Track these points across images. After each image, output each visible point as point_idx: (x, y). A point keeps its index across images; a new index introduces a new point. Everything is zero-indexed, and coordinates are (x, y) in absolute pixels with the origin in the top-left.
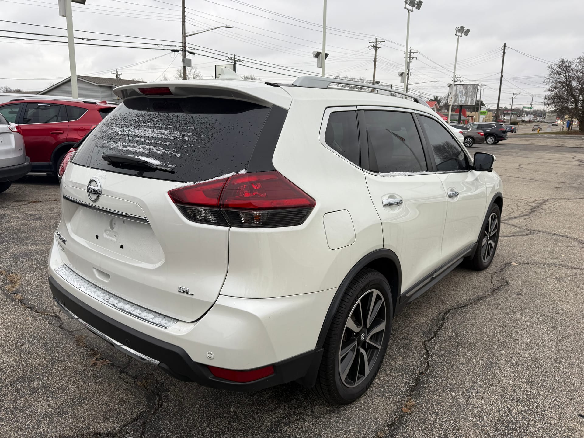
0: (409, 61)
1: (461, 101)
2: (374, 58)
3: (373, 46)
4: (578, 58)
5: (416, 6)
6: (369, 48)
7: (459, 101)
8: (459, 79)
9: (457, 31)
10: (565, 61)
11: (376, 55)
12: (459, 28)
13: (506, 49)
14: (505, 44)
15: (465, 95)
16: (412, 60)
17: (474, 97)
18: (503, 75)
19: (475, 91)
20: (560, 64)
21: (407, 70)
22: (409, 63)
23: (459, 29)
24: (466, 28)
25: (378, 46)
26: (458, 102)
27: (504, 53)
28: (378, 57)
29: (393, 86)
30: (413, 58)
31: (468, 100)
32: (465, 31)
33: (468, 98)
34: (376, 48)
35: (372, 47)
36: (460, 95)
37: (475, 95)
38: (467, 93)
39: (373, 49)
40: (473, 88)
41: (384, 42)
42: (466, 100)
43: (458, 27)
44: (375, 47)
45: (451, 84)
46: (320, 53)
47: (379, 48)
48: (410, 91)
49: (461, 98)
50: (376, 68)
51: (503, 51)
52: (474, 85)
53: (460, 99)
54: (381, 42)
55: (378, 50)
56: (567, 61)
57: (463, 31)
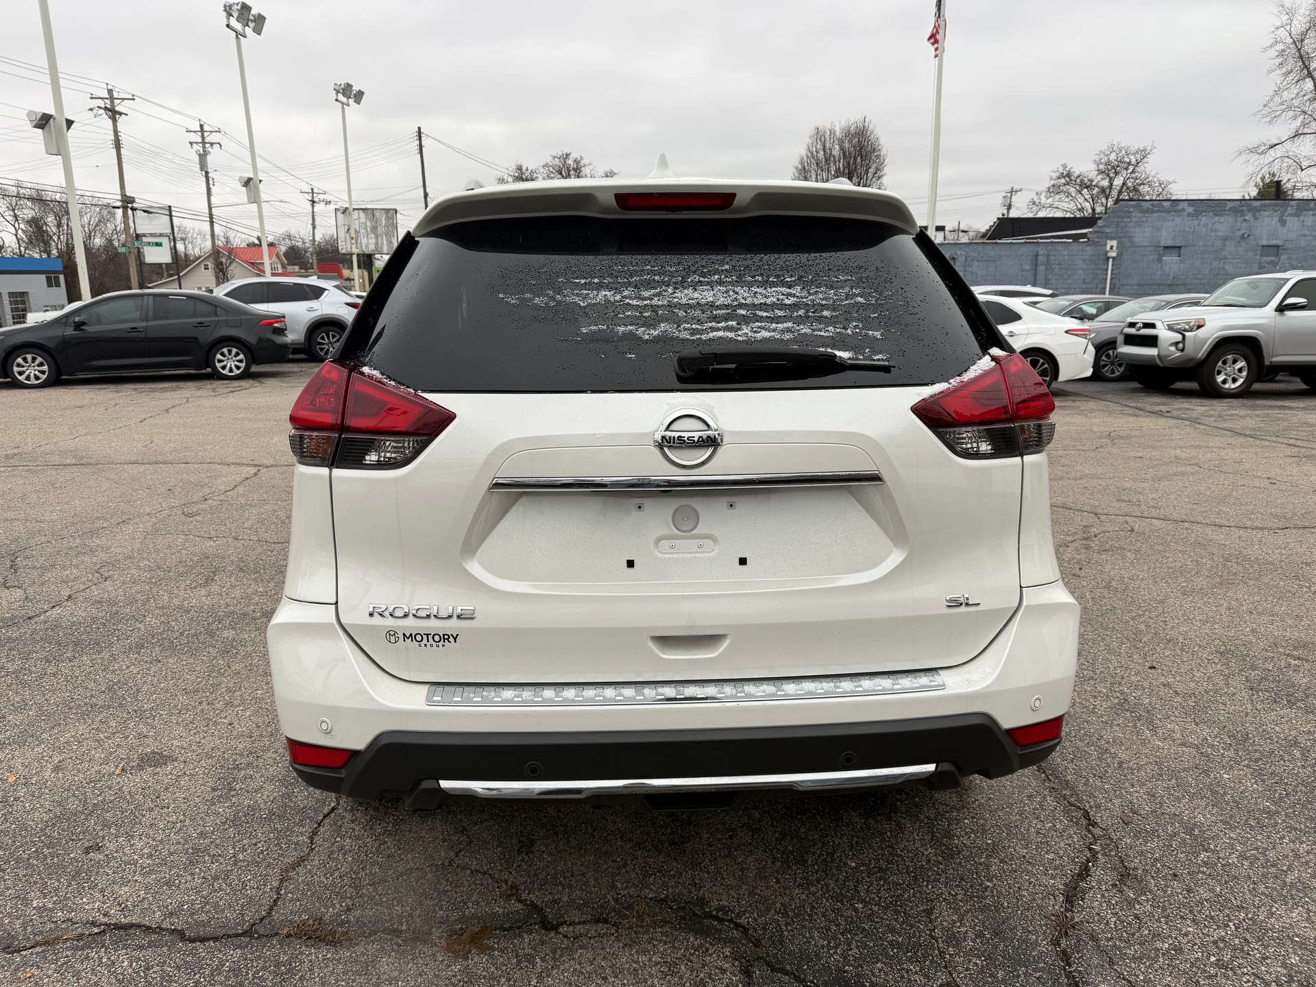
0: (204, 151)
1: (367, 246)
2: (113, 138)
3: (106, 109)
4: (544, 166)
5: (252, 25)
6: (95, 111)
7: (364, 247)
8: (322, 197)
9: (338, 92)
10: (524, 168)
11: (116, 132)
12: (342, 86)
13: (422, 139)
14: (419, 128)
15: (372, 232)
16: (210, 149)
17: (393, 236)
18: (427, 191)
19: (393, 224)
20: (517, 174)
21: (204, 173)
22: (203, 157)
23: (343, 89)
24: (355, 88)
25: (117, 109)
26: (361, 247)
27: (421, 146)
28: (122, 137)
29: (173, 209)
30: (212, 144)
31: (382, 243)
32: (355, 95)
33: (379, 238)
34: (113, 114)
35: (102, 111)
36: (362, 231)
37: (393, 232)
38: (377, 227)
39: (105, 116)
40: (388, 218)
41: (134, 99)
42: (377, 244)
43: (339, 83)
44: (110, 110)
45: (347, 208)
46: (51, 116)
47: (121, 114)
48: (220, 223)
49: (366, 239)
50: (124, 165)
51: (418, 142)
52: (387, 210)
53: (364, 241)
54: (123, 99)
55: (121, 120)
56: (527, 170)
57: (349, 93)
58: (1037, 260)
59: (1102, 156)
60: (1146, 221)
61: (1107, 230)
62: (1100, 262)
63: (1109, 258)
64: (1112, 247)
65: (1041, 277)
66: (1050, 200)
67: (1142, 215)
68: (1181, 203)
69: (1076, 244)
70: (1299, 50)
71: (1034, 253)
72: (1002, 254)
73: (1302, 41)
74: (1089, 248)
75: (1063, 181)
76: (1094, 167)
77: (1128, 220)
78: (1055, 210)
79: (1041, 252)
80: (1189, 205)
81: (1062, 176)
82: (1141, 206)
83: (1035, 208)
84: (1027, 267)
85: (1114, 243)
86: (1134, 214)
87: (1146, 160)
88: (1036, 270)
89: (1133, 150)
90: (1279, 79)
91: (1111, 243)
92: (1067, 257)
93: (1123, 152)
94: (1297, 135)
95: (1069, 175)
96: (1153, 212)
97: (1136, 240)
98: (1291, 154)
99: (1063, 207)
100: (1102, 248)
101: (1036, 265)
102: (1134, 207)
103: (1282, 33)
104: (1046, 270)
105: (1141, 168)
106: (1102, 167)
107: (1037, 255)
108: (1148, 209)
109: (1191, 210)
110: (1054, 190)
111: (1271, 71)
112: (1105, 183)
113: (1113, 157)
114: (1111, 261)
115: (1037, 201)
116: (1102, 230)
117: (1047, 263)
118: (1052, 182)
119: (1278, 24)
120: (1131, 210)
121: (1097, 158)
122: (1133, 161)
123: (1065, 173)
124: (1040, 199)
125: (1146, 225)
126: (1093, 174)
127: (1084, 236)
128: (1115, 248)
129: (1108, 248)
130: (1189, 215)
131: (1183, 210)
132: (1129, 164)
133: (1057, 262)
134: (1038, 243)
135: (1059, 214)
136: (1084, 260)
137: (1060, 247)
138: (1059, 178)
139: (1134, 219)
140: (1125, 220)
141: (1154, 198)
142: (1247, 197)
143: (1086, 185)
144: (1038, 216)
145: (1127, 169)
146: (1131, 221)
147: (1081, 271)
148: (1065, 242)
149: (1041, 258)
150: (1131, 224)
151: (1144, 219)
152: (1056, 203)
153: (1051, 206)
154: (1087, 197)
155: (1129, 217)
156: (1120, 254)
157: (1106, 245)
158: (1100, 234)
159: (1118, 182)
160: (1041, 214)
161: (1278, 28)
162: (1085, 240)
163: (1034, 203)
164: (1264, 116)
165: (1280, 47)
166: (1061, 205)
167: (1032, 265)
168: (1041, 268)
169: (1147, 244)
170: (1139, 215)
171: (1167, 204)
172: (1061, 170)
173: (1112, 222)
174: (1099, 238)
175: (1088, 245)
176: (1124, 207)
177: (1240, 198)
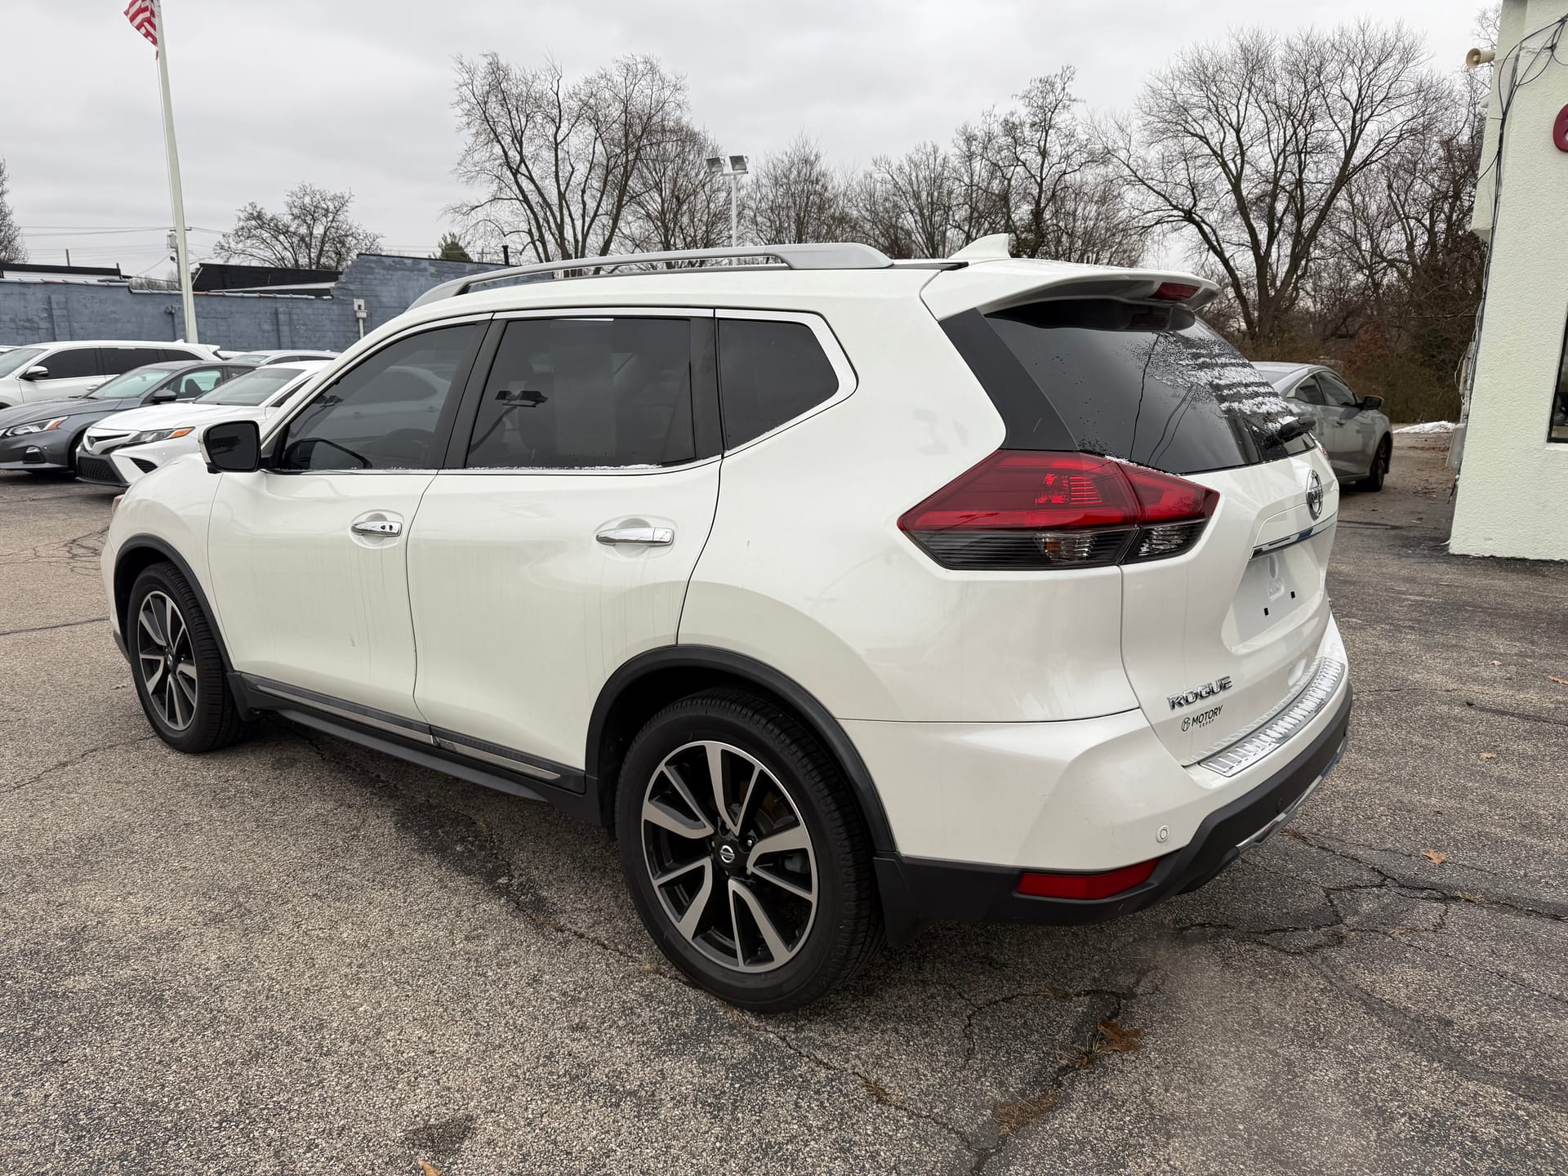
58: (277, 319)
59: (295, 198)
60: (391, 279)
61: (352, 287)
62: (350, 323)
63: (358, 319)
64: (360, 307)
65: (285, 340)
66: (240, 246)
67: (385, 272)
68: (422, 261)
69: (318, 301)
70: (484, 112)
71: (273, 310)
72: (233, 309)
73: (485, 103)
74: (335, 307)
75: (254, 223)
76: (286, 209)
77: (372, 277)
78: (250, 258)
79: (281, 309)
80: (430, 264)
81: (251, 217)
82: (383, 262)
83: (224, 254)
84: (267, 327)
85: (361, 302)
86: (376, 270)
87: (345, 208)
88: (278, 330)
89: (329, 195)
90: (470, 140)
91: (359, 302)
92: (312, 317)
93: (318, 196)
94: (495, 199)
95: (259, 217)
96: (397, 269)
97: (384, 299)
98: (492, 218)
99: (257, 255)
100: (350, 307)
101: (278, 324)
102: (375, 262)
103: (466, 91)
104: (291, 331)
105: (341, 218)
106: (296, 211)
107: (276, 313)
108: (391, 265)
109: (432, 270)
110: (242, 233)
111: (460, 129)
112: (303, 230)
113: (307, 200)
114: (361, 322)
115: (226, 246)
116: (346, 286)
117: (290, 322)
118: (242, 224)
119: (461, 81)
120: (373, 265)
121: (289, 200)
122: (331, 208)
123: (255, 214)
124: (228, 243)
125: (391, 283)
126: (287, 219)
127: (327, 292)
128: (363, 308)
129: (356, 308)
130: (432, 275)
131: (425, 270)
132: (327, 210)
133: (302, 322)
134: (275, 298)
135: (255, 263)
136: (332, 321)
137: (302, 305)
138: (248, 219)
139: (378, 276)
140: (369, 276)
141: (363, 252)
142: (433, 257)
143: (279, 230)
144: (229, 264)
145: (326, 216)
146: (375, 279)
147: (330, 334)
148: (307, 299)
149: (281, 317)
150: (376, 282)
151: (389, 277)
152: (249, 250)
153: (243, 252)
154: (287, 245)
155: (372, 274)
156: (370, 315)
157: (353, 304)
158: (345, 292)
159: (318, 230)
160: (234, 261)
161: (461, 86)
162: (329, 297)
163: (222, 247)
164: (461, 176)
165: (466, 106)
166: (255, 251)
167: (273, 325)
168: (285, 329)
169: (396, 305)
170: (382, 271)
171: (408, 262)
172: (249, 209)
173: (355, 278)
174: (342, 295)
175: (333, 304)
176: (367, 262)
177: (427, 257)
